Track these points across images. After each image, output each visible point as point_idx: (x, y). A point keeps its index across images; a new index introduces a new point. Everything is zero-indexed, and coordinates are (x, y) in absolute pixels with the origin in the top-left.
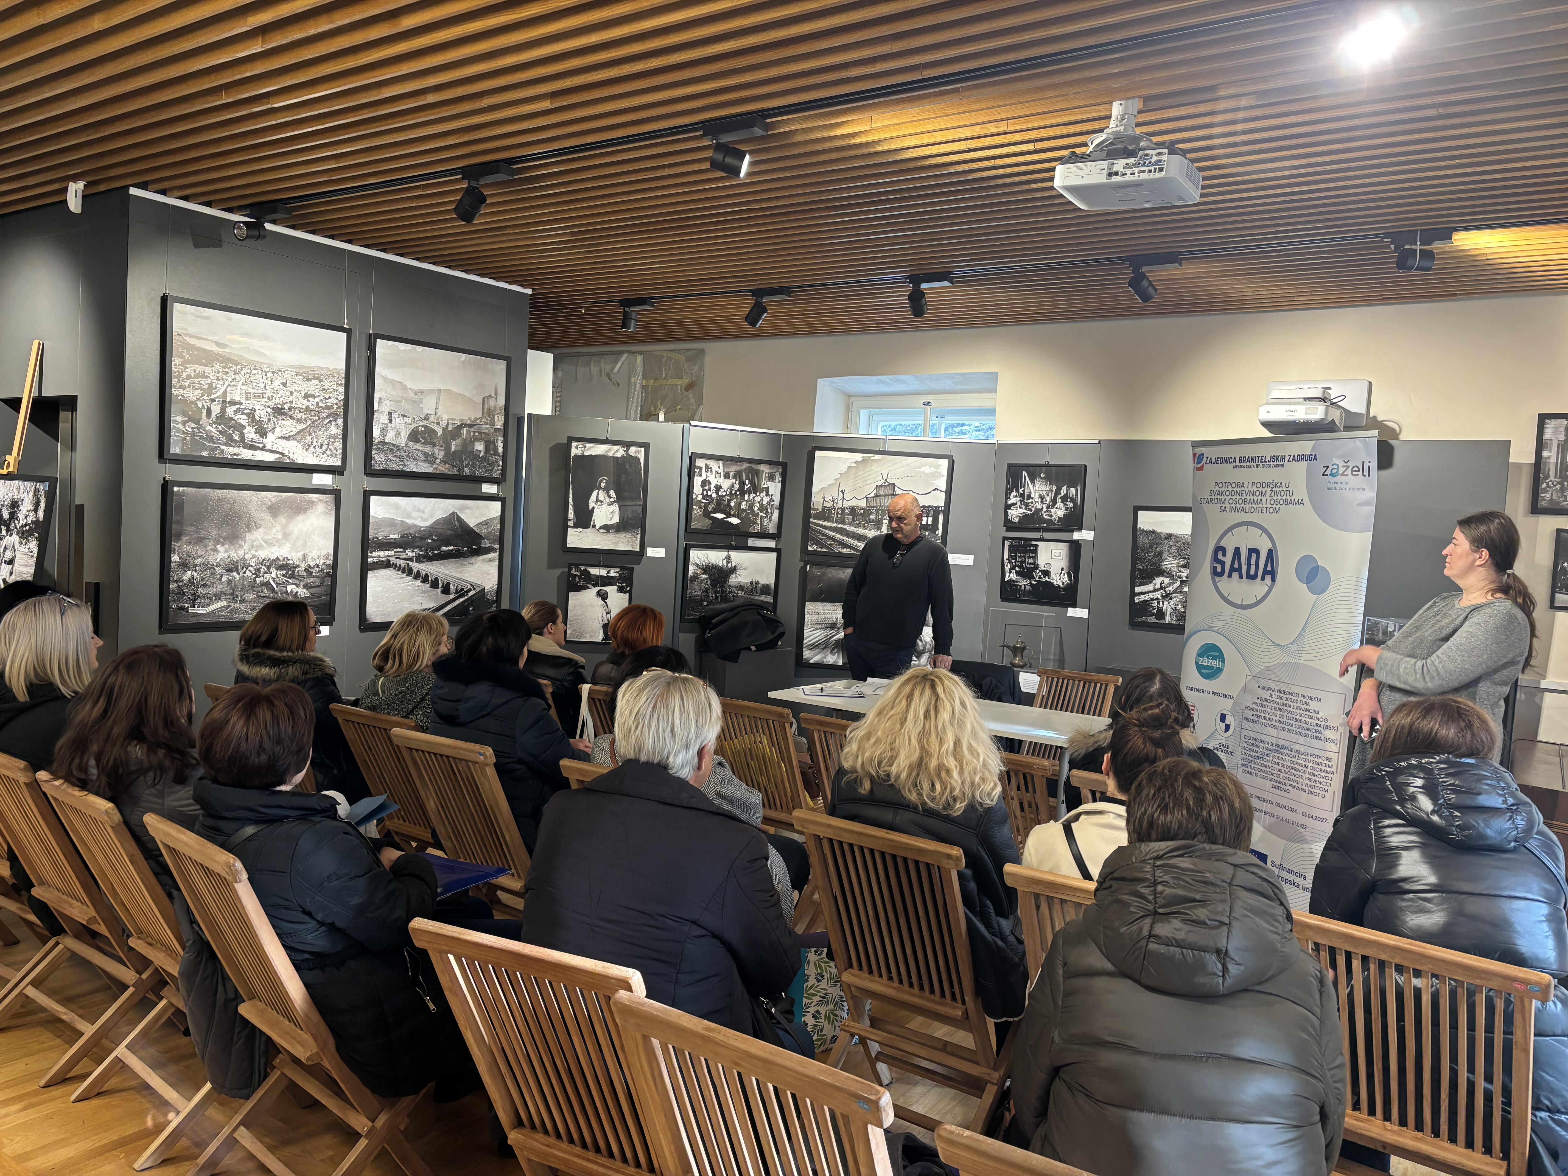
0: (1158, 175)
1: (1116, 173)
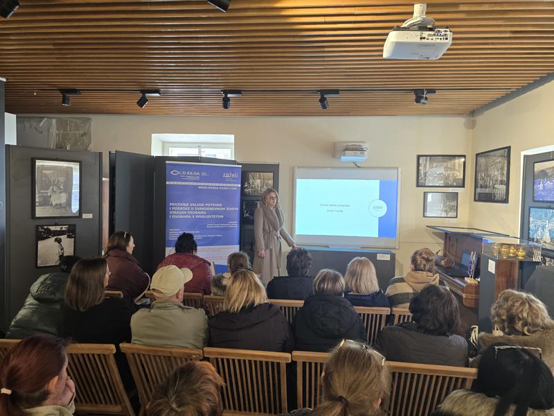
0: (445, 41)
1: (424, 38)
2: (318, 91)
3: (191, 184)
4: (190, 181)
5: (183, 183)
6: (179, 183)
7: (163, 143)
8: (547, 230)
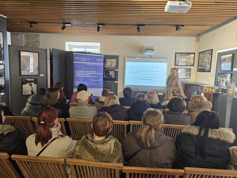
1: (181, 4)
2: (136, 24)
3: (83, 63)
4: (83, 62)
5: (80, 63)
6: (79, 62)
7: (70, 46)
8: (224, 82)
